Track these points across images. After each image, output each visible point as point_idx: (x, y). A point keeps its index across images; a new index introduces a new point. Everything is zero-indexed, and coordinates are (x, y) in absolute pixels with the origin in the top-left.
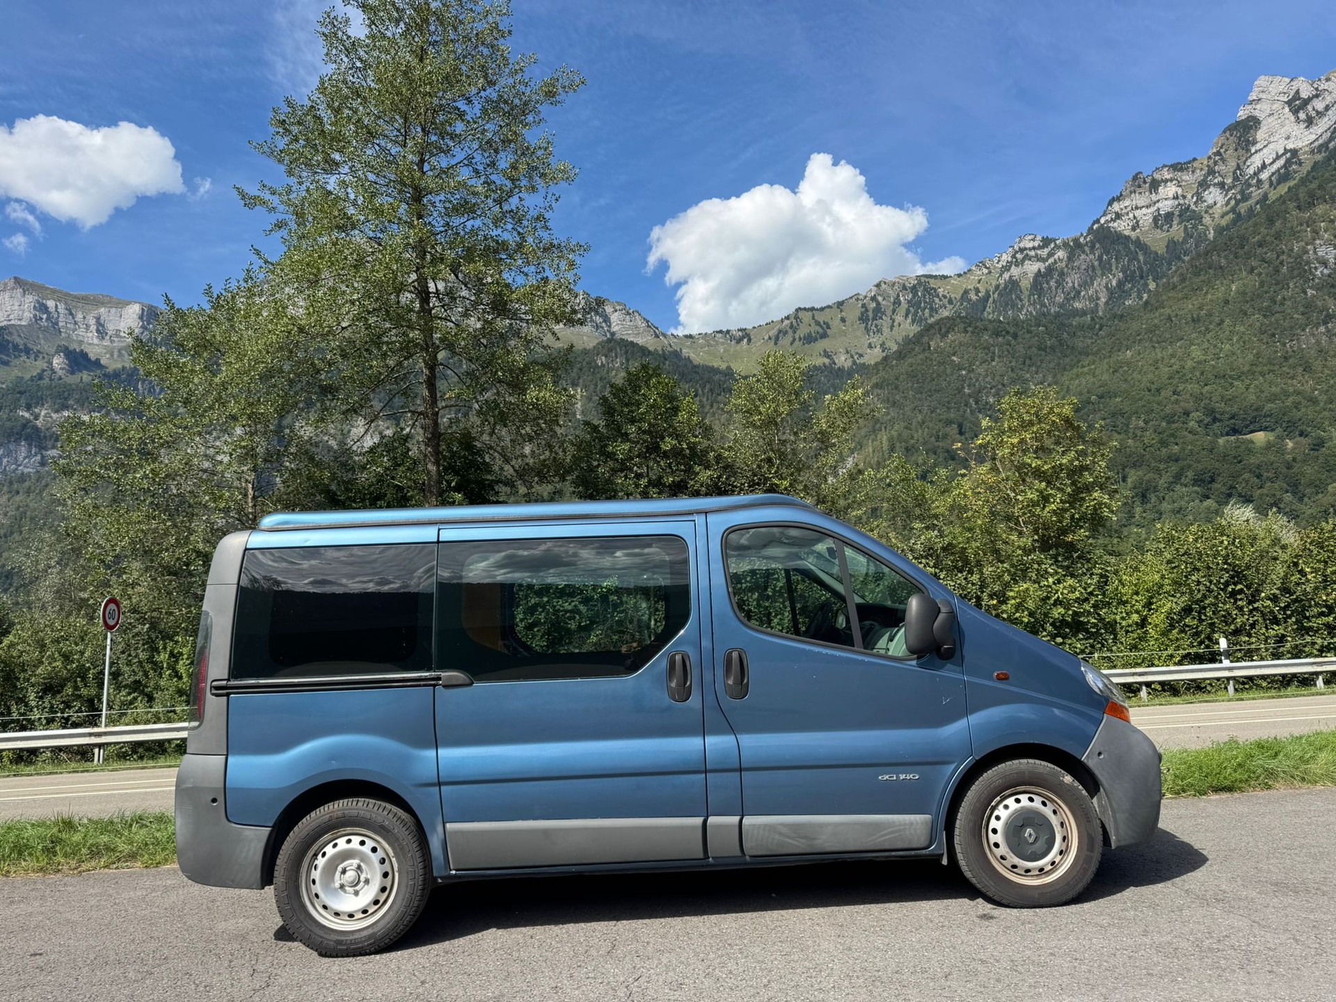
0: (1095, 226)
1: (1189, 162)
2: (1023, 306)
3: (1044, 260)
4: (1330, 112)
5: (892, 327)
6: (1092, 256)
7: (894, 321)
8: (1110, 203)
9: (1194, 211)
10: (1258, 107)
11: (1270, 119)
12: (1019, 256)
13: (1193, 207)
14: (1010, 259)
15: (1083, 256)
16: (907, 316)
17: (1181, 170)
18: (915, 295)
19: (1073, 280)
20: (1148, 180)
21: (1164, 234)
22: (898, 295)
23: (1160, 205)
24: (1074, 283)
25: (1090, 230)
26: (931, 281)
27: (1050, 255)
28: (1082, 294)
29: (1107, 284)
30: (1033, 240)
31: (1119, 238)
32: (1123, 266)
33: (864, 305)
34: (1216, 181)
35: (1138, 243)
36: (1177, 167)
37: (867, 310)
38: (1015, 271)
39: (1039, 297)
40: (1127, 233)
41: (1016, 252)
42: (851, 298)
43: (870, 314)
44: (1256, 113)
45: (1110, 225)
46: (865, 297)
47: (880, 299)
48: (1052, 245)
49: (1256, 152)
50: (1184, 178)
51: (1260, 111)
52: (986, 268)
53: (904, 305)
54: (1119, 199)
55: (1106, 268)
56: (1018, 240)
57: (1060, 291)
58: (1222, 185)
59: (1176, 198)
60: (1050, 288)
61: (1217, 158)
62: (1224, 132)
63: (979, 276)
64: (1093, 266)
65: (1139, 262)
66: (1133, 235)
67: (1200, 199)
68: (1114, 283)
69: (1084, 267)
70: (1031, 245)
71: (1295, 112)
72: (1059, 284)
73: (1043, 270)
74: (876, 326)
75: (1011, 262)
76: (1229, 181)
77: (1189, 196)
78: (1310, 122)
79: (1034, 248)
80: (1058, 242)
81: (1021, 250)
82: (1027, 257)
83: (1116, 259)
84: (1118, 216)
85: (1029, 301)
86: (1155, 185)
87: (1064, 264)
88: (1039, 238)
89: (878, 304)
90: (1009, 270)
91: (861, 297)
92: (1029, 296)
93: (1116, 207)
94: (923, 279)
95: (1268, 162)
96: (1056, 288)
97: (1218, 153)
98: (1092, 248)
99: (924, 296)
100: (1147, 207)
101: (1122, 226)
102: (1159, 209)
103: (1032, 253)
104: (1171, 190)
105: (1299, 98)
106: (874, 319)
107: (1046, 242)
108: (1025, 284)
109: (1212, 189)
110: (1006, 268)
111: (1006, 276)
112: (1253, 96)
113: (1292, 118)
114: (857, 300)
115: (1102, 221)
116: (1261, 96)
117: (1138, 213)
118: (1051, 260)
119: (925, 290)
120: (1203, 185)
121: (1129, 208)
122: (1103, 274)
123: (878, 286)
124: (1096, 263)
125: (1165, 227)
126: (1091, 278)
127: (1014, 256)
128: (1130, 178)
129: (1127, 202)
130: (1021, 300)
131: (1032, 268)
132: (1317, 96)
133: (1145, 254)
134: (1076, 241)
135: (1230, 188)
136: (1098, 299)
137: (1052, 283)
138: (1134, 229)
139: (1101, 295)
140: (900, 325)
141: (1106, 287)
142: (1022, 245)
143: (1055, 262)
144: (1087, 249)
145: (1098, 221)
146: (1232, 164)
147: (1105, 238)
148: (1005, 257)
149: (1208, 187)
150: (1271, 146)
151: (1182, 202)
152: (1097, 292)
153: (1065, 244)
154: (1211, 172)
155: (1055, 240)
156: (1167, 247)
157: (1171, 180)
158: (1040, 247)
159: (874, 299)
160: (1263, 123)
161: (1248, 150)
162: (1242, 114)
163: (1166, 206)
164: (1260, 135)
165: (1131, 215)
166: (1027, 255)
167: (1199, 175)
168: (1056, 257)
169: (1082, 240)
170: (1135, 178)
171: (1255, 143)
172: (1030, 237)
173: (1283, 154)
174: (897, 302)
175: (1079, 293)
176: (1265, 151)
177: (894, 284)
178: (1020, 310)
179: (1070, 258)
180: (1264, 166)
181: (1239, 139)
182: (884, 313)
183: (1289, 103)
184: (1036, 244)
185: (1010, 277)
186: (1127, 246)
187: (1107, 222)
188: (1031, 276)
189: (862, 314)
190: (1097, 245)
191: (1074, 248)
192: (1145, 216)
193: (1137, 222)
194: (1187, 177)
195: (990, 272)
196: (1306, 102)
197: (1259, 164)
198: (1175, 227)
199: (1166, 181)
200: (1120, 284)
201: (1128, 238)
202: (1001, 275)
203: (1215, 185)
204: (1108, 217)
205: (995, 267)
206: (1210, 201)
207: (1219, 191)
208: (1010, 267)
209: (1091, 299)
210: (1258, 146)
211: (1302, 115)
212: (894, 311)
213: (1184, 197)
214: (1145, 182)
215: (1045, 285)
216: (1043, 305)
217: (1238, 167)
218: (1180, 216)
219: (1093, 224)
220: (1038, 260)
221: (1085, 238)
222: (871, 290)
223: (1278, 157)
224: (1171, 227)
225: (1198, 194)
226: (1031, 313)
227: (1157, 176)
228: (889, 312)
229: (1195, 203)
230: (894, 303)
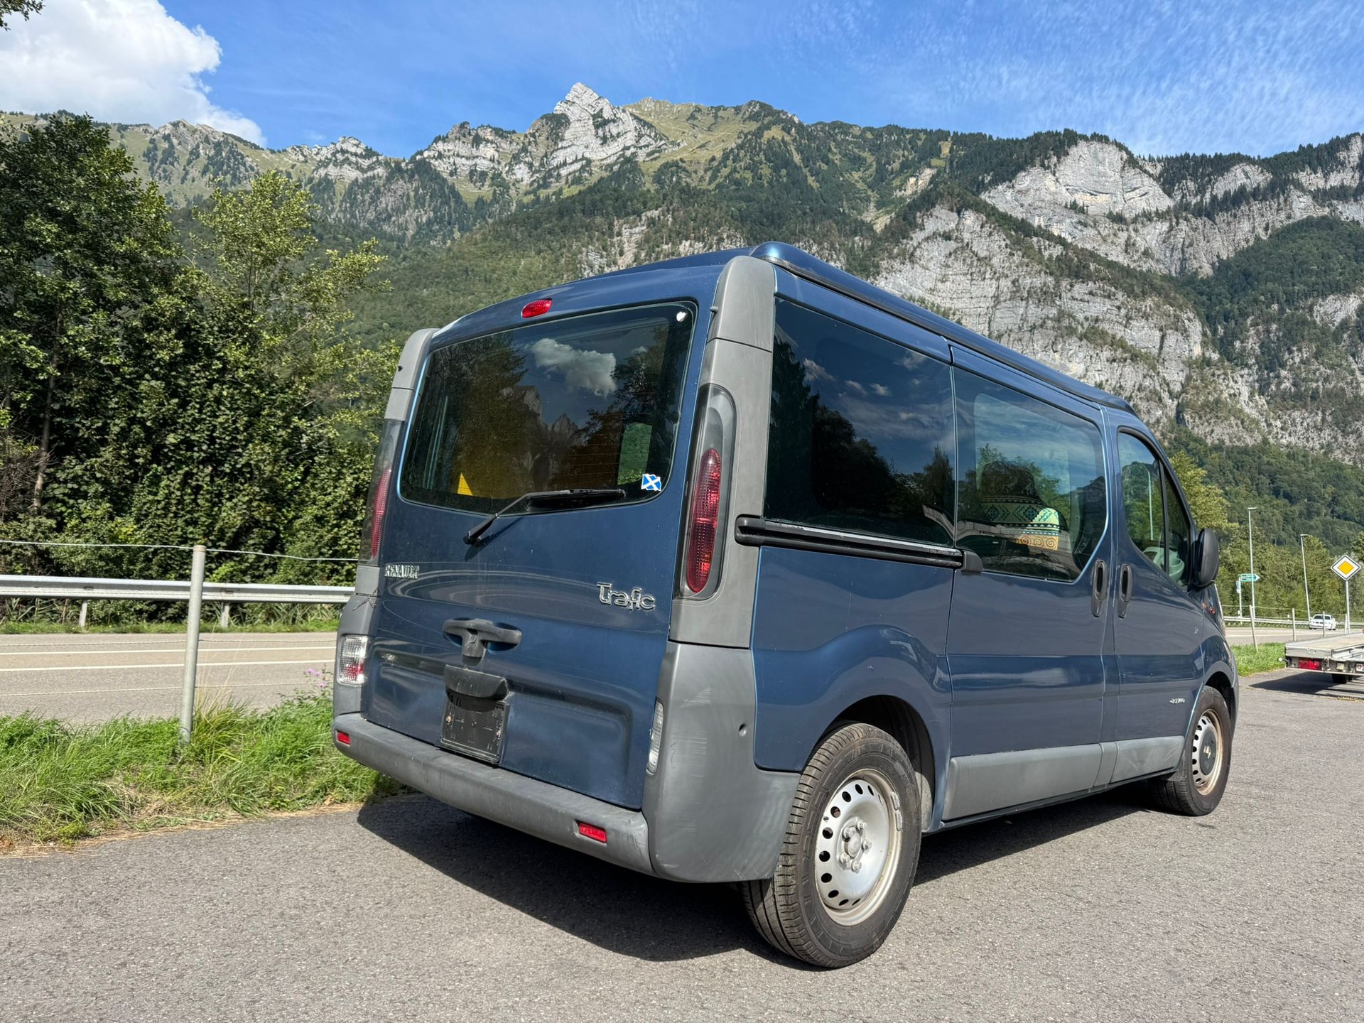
0: (418, 157)
1: (509, 133)
2: (333, 210)
3: (363, 171)
4: (619, 139)
5: (184, 180)
6: (409, 185)
7: (187, 173)
8: (437, 140)
9: (504, 180)
10: (571, 108)
11: (578, 124)
12: (339, 156)
13: (504, 175)
14: (329, 156)
15: (401, 182)
16: (204, 173)
17: (501, 136)
18: (218, 153)
19: (387, 201)
20: (473, 133)
21: (476, 191)
22: (198, 146)
23: (478, 161)
24: (387, 205)
25: (413, 159)
26: (241, 145)
27: (371, 168)
28: (393, 219)
29: (417, 218)
30: (357, 146)
31: (436, 176)
32: (436, 206)
33: (152, 141)
34: (527, 159)
35: (452, 188)
36: (499, 132)
37: (156, 148)
38: (332, 171)
39: (351, 207)
40: (445, 175)
41: (337, 152)
42: (138, 126)
43: (160, 155)
44: (569, 114)
45: (432, 161)
46: (157, 132)
47: (175, 141)
48: (374, 159)
49: (562, 148)
50: (503, 145)
51: (573, 113)
52: (303, 155)
53: (203, 160)
54: (444, 139)
55: (420, 202)
56: (341, 139)
57: (372, 208)
58: (530, 165)
59: (492, 160)
60: (363, 201)
61: (532, 139)
62: (542, 118)
63: (293, 160)
64: (408, 195)
65: (450, 207)
66: (450, 180)
67: (511, 171)
68: (424, 220)
69: (400, 193)
70: (353, 150)
71: (597, 126)
72: (374, 200)
73: (360, 181)
74: (165, 171)
75: (330, 160)
76: (536, 164)
77: (503, 164)
78: (604, 140)
79: (356, 155)
80: (380, 158)
81: (343, 152)
82: (346, 161)
83: (431, 197)
84: (440, 156)
85: (340, 206)
86: (477, 141)
87: (381, 183)
88: (363, 146)
89: (172, 146)
90: (326, 167)
91: (150, 130)
92: (342, 201)
93: (440, 146)
94: (231, 140)
95: (569, 161)
96: (370, 204)
97: (533, 135)
98: (412, 177)
99: (229, 159)
100: (467, 158)
101: (442, 167)
102: (476, 165)
103: (353, 159)
104: (489, 151)
105: (602, 117)
106: (163, 161)
107: (369, 153)
108: (340, 189)
109: (522, 165)
110: (324, 164)
111: (322, 172)
112: (569, 97)
113: (593, 131)
114: (146, 131)
115: (426, 154)
116: (575, 100)
117: (458, 160)
118: (370, 174)
119: (231, 152)
120: (516, 158)
121: (451, 153)
122: (416, 207)
123: (176, 125)
124: (412, 194)
125: (478, 184)
126: (404, 206)
127: (334, 155)
128: (458, 124)
129: (450, 146)
130: (333, 203)
131: (351, 174)
132: (614, 121)
133: (456, 202)
134: (398, 164)
135: (536, 172)
136: (407, 229)
137: (367, 197)
138: (451, 174)
139: (410, 226)
140: (193, 181)
141: (416, 220)
142: (344, 146)
143: (374, 177)
144: (406, 175)
145: (421, 153)
146: (542, 150)
147: (422, 169)
148: (324, 151)
149: (520, 162)
150: (574, 148)
151: (496, 166)
152: (407, 222)
153: (387, 164)
154: (524, 150)
155: (377, 155)
156: (476, 203)
157: (492, 142)
158: (361, 156)
159: (167, 138)
160: (572, 125)
161: (556, 144)
162: (559, 109)
163: (483, 165)
164: (568, 134)
165: (452, 160)
166: (348, 159)
167: (515, 148)
168: (376, 172)
169: (403, 165)
170: (462, 126)
171: (562, 140)
172: (356, 142)
173: (581, 160)
174: (195, 153)
175: (390, 216)
176: (569, 150)
177: (195, 131)
178: (330, 213)
179: (389, 179)
180: (565, 164)
181: (552, 129)
182: (176, 159)
183: (594, 117)
184: (359, 151)
185: (326, 174)
186: (442, 188)
187: (429, 157)
188: (347, 181)
189: (149, 150)
190: (416, 177)
191: (396, 171)
192: (464, 165)
193: (456, 169)
194: (505, 145)
195: (306, 162)
196: (606, 122)
197: (561, 159)
198: (486, 188)
199: (487, 141)
200: (429, 222)
201: (444, 180)
202: (317, 169)
203: (525, 162)
204: (432, 153)
205: (312, 159)
206: (519, 177)
207: (527, 170)
208: (328, 164)
209: (400, 226)
210: (564, 144)
211: (600, 133)
212: (189, 162)
213: (499, 163)
214: (470, 134)
215: (359, 196)
216: (353, 216)
217: (546, 156)
218: (492, 179)
219: (417, 154)
220: (357, 168)
221: (407, 164)
222: (165, 127)
223: (576, 161)
224: (483, 185)
225: (510, 165)
226: (340, 220)
227: (481, 133)
228: (183, 161)
229: (507, 172)
230: (191, 153)
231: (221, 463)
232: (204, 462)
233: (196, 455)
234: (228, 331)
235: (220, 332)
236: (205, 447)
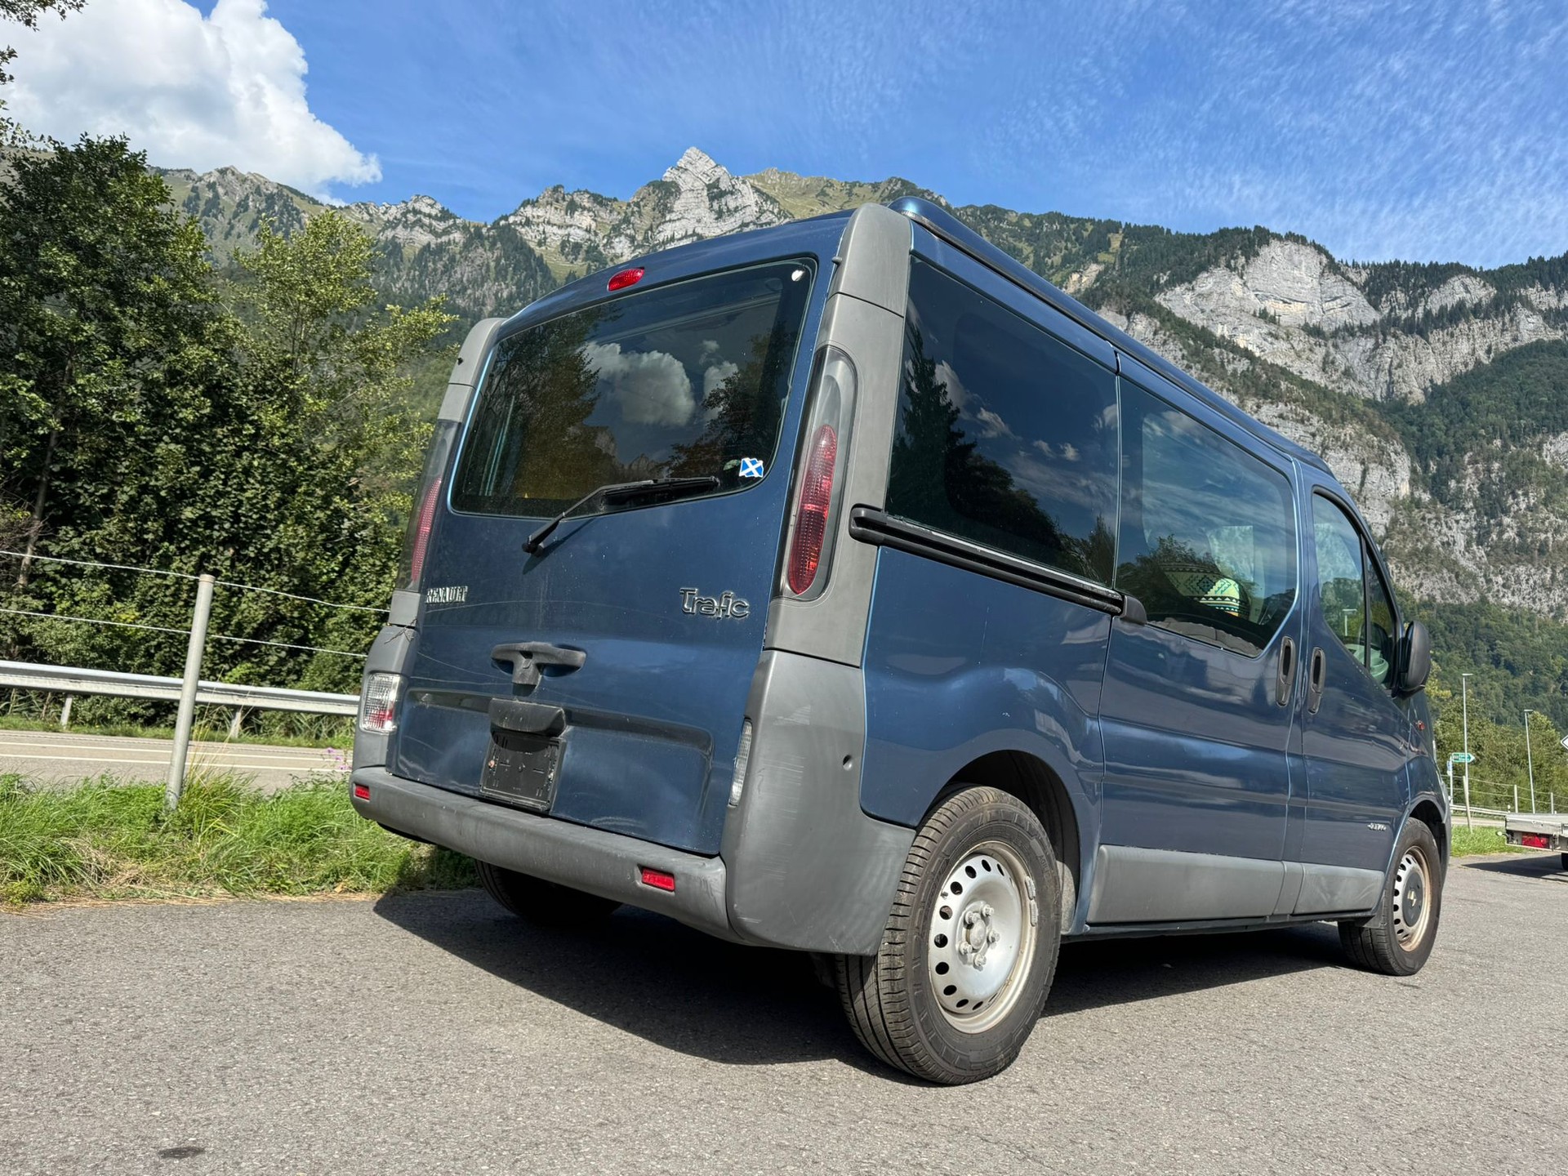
0: (502, 223)
1: (610, 200)
2: (399, 278)
3: (437, 235)
4: (737, 215)
5: (228, 235)
6: (490, 254)
7: (232, 227)
8: (525, 204)
9: (601, 254)
10: (683, 176)
11: (690, 195)
12: (410, 217)
13: (601, 248)
14: (399, 216)
15: (480, 250)
16: (251, 228)
17: (601, 204)
18: (270, 206)
19: (464, 272)
20: (568, 198)
21: (568, 265)
22: (247, 197)
23: (571, 230)
24: (463, 276)
25: (496, 225)
26: (296, 199)
27: (446, 232)
28: (469, 292)
29: (497, 292)
30: (432, 206)
31: (521, 247)
32: (519, 280)
33: (194, 189)
34: (628, 232)
35: (540, 260)
36: (598, 199)
37: (198, 197)
38: (401, 233)
39: (420, 275)
40: (532, 245)
41: (408, 211)
42: (179, 171)
43: (202, 206)
44: (680, 182)
45: (518, 228)
46: (200, 179)
47: (221, 191)
48: (451, 222)
49: (670, 221)
50: (601, 213)
51: (685, 182)
52: (368, 213)
53: (251, 214)
54: (534, 203)
55: (501, 274)
56: (414, 198)
57: (445, 278)
58: (632, 239)
59: (588, 231)
60: (435, 270)
61: (636, 209)
62: (649, 185)
63: (357, 219)
64: (488, 266)
65: (536, 283)
66: (538, 250)
67: (609, 244)
68: (505, 294)
69: (478, 262)
70: (427, 210)
71: (712, 198)
72: (447, 270)
73: (433, 246)
74: (206, 224)
75: (400, 220)
76: (640, 238)
77: (601, 235)
78: (720, 215)
79: (430, 216)
80: (458, 221)
81: (416, 212)
82: (418, 222)
83: (514, 269)
84: (528, 223)
85: (408, 274)
86: (572, 207)
87: (458, 249)
88: (439, 206)
89: (217, 196)
90: (394, 228)
91: (193, 176)
92: (410, 269)
93: (529, 211)
94: (286, 192)
95: (677, 236)
96: (443, 273)
97: (637, 204)
98: (493, 245)
99: (282, 214)
100: (560, 227)
101: (530, 235)
102: (569, 235)
103: (426, 221)
104: (584, 220)
105: (718, 188)
106: (205, 213)
107: (445, 215)
108: (409, 252)
109: (622, 238)
110: (392, 225)
111: (389, 234)
112: (681, 163)
113: (708, 203)
114: (188, 177)
115: (511, 219)
116: (688, 166)
117: (548, 229)
118: (444, 239)
119: (285, 206)
120: (616, 230)
121: (541, 220)
122: (496, 280)
123: (223, 172)
124: (492, 264)
125: (571, 257)
126: (483, 277)
127: (404, 215)
128: (551, 188)
129: (541, 212)
130: (399, 270)
131: (422, 238)
132: (732, 193)
133: (544, 277)
134: (478, 229)
135: (639, 246)
136: (484, 304)
137: (439, 265)
138: (540, 244)
139: (488, 301)
140: (239, 236)
141: (496, 295)
142: (417, 206)
143: (449, 243)
144: (486, 243)
145: (506, 218)
146: (647, 222)
147: (506, 237)
148: (393, 210)
149: (620, 235)
150: (684, 222)
151: (593, 238)
152: (484, 296)
153: (465, 228)
154: (626, 220)
155: (455, 218)
156: (567, 279)
157: (589, 210)
158: (436, 218)
159: (211, 186)
160: (684, 195)
161: (664, 216)
162: (669, 175)
163: (577, 235)
164: (678, 205)
165: (541, 228)
166: (420, 220)
167: (616, 218)
168: (451, 237)
169: (484, 231)
170: (556, 190)
171: (671, 211)
172: (430, 201)
173: (691, 236)
174: (243, 206)
175: (465, 289)
176: (678, 223)
177: (245, 180)
178: (395, 281)
179: (467, 246)
180: (672, 239)
181: (660, 199)
182: (221, 211)
183: (709, 187)
184: (434, 212)
185: (394, 237)
186: (528, 260)
187: (515, 223)
188: (418, 247)
189: (190, 199)
190: (499, 245)
191: (475, 237)
192: (555, 235)
193: (545, 238)
194: (604, 214)
195: (371, 221)
196: (722, 194)
197: (668, 234)
198: (579, 262)
199: (584, 208)
200: (511, 298)
201: (531, 251)
202: (383, 230)
203: (626, 235)
204: (518, 219)
205: (379, 218)
206: (618, 251)
207: (628, 244)
208: (397, 225)
209: (476, 301)
210: (673, 216)
211: (716, 206)
212: (236, 215)
213: (596, 234)
214: (564, 199)
215: (430, 264)
216: (422, 286)
217: (651, 229)
218: (587, 252)
219: (501, 219)
220: (431, 232)
221: (489, 230)
222: (210, 173)
223: (686, 236)
224: (576, 259)
225: (609, 237)
226: (406, 290)
227: (577, 199)
228: (229, 214)
229: (604, 245)
230: (239, 205)
231: (245, 546)
232: (225, 543)
233: (216, 534)
234: (264, 391)
235: (255, 392)
236: (227, 526)
